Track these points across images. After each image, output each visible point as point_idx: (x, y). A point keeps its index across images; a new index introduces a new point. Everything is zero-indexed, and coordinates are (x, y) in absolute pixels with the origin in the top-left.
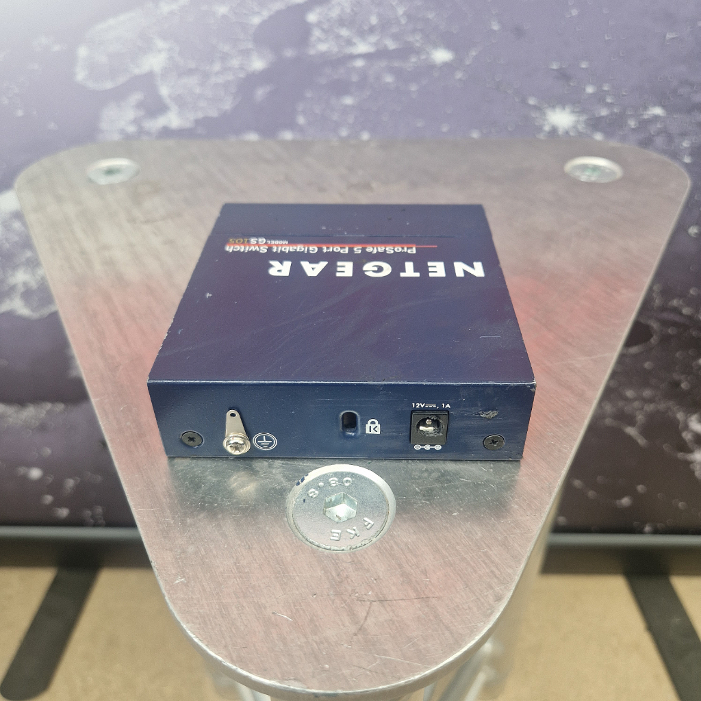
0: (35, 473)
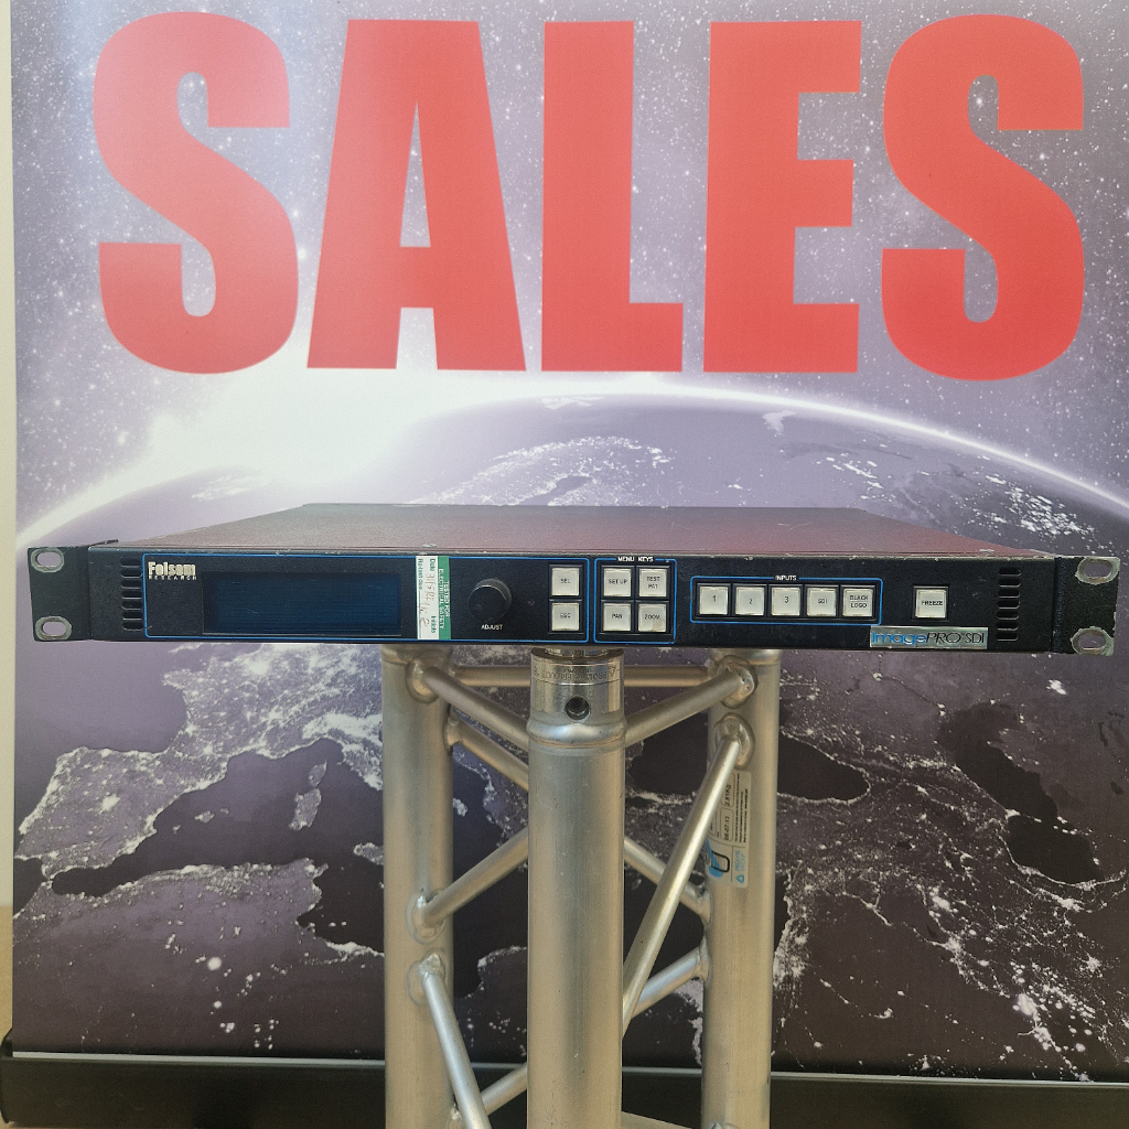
0: (215, 964)
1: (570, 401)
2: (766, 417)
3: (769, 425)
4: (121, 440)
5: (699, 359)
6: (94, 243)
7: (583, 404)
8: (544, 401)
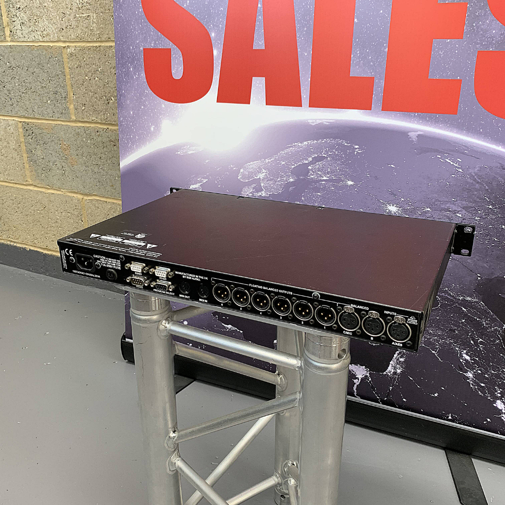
0: (186, 323)
1: (320, 122)
2: (409, 134)
3: (410, 138)
4: (152, 129)
5: (380, 105)
6: (142, 49)
7: (326, 123)
8: (309, 121)
